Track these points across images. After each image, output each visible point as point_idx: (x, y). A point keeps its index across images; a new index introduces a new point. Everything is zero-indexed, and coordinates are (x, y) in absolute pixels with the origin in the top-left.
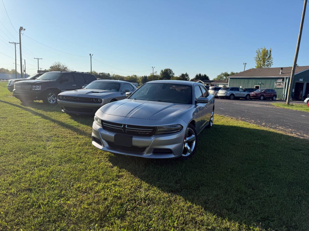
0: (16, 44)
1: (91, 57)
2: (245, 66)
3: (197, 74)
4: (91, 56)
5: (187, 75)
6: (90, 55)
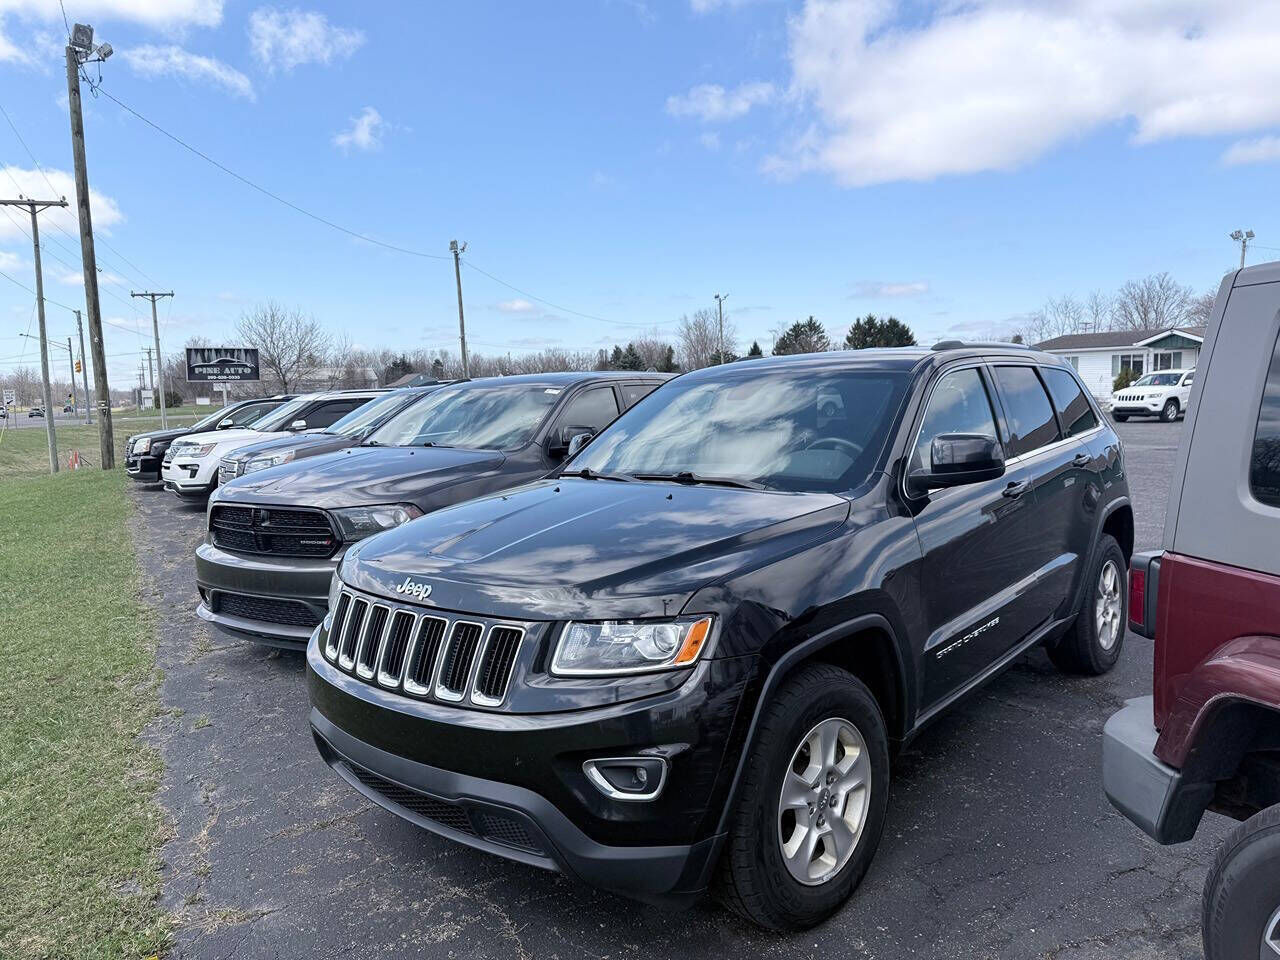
0: (38, 208)
1: (457, 259)
2: (1245, 246)
3: (858, 320)
4: (457, 255)
5: (813, 327)
6: (454, 244)
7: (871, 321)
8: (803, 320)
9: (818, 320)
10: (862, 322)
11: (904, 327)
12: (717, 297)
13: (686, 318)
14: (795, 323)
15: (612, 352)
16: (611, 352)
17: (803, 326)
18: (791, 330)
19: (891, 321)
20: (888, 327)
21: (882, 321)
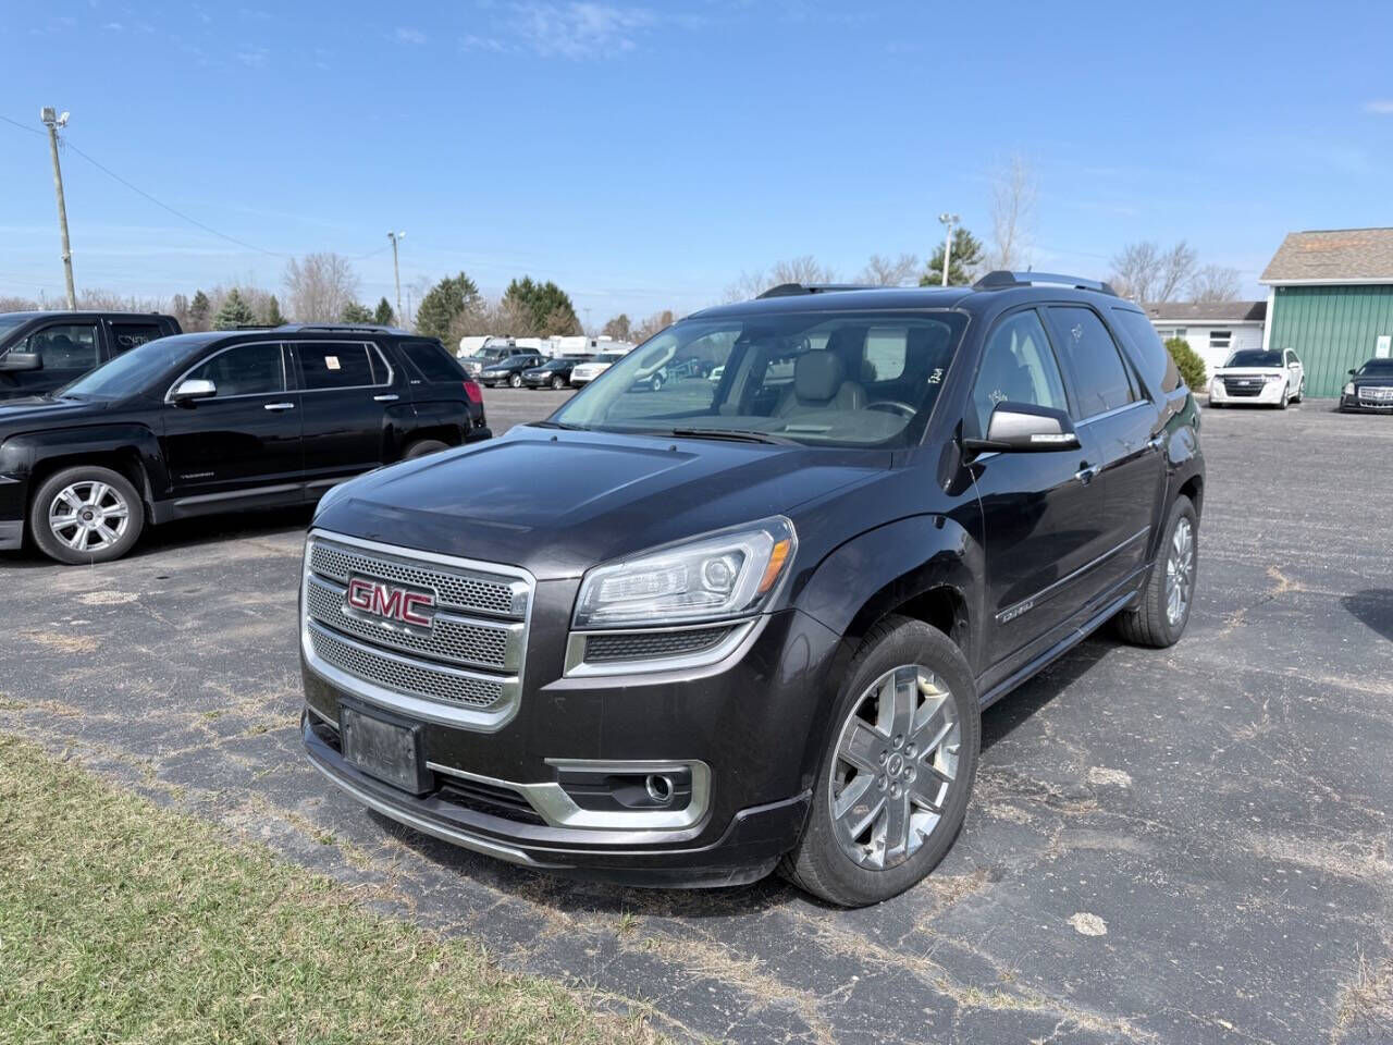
3: (514, 282)
5: (464, 284)
7: (527, 283)
8: (453, 276)
9: (471, 278)
10: (518, 284)
11: (562, 293)
12: (391, 235)
13: (293, 260)
14: (444, 278)
15: (194, 299)
16: (191, 299)
17: (454, 283)
18: (439, 286)
19: (548, 285)
20: (546, 292)
21: (539, 285)
